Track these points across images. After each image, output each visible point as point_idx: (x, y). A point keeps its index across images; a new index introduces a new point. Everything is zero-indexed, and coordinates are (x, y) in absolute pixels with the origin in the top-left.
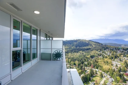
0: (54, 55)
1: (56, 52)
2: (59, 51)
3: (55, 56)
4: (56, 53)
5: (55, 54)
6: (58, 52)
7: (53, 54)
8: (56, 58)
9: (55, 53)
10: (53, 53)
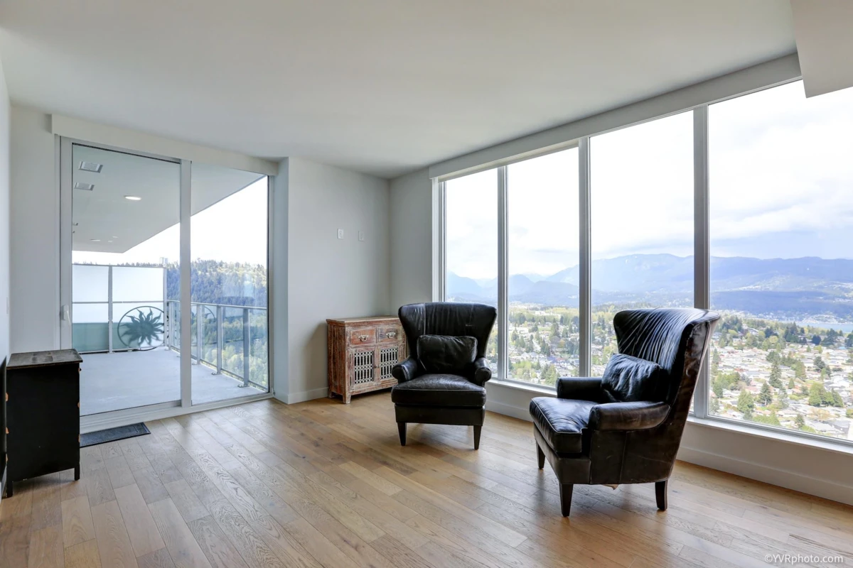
0: (122, 331)
1: (136, 314)
2: (146, 312)
3: (126, 333)
4: (132, 318)
5: (127, 325)
6: (141, 314)
7: (119, 325)
8: (131, 340)
9: (127, 320)
10: (116, 319)
